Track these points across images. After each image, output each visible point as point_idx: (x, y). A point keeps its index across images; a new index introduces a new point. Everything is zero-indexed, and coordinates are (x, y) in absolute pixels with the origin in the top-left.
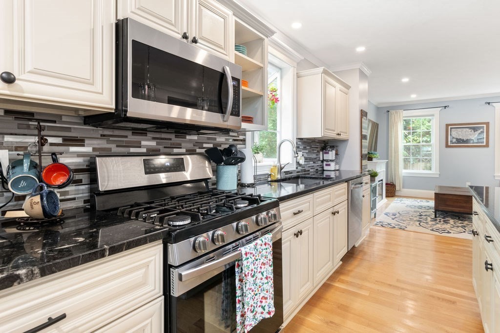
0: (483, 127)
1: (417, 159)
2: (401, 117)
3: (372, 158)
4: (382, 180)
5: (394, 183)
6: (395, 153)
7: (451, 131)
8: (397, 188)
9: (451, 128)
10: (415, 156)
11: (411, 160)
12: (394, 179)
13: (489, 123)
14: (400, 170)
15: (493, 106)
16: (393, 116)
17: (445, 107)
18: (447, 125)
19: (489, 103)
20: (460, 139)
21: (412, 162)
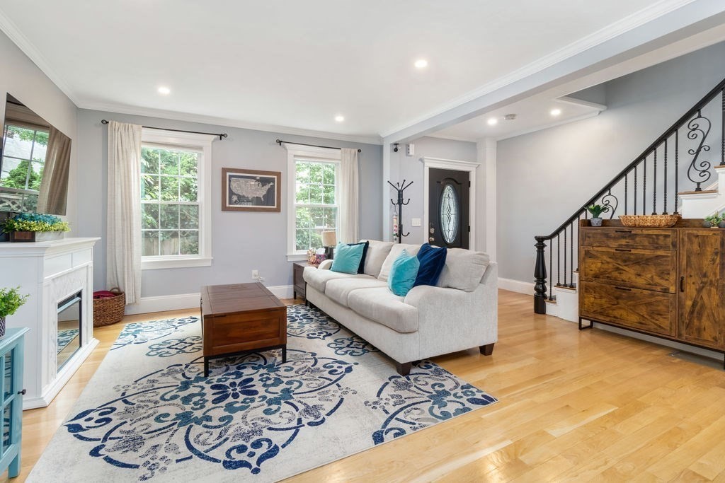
0: (273, 180)
1: (169, 232)
2: (138, 143)
3: (34, 233)
4: (79, 294)
5: (122, 290)
6: (123, 220)
7: (230, 181)
8: (129, 299)
9: (230, 176)
10: (166, 228)
11: (160, 235)
12: (120, 280)
13: (280, 173)
14: (135, 257)
15: (286, 149)
16: (117, 135)
17: (221, 135)
18: (225, 170)
19: (280, 142)
20: (244, 196)
21: (160, 239)
